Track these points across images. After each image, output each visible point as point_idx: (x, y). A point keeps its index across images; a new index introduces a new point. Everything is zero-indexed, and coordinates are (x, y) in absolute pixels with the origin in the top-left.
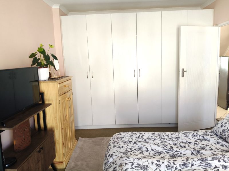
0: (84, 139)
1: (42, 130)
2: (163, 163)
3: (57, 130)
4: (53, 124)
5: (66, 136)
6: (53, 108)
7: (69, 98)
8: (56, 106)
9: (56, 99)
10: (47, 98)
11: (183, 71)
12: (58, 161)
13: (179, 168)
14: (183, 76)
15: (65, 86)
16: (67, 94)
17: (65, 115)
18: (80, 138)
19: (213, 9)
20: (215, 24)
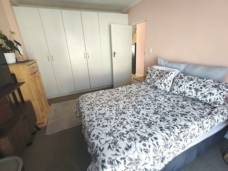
0: (55, 104)
1: (20, 103)
2: (113, 109)
3: (34, 101)
4: (29, 97)
5: (42, 104)
6: (27, 85)
7: (38, 77)
8: (29, 83)
9: (28, 78)
10: (19, 78)
11: (114, 53)
12: (39, 122)
13: (122, 110)
14: (114, 56)
15: (33, 67)
16: (37, 73)
17: (38, 90)
18: (52, 104)
19: (128, 15)
20: (129, 24)
